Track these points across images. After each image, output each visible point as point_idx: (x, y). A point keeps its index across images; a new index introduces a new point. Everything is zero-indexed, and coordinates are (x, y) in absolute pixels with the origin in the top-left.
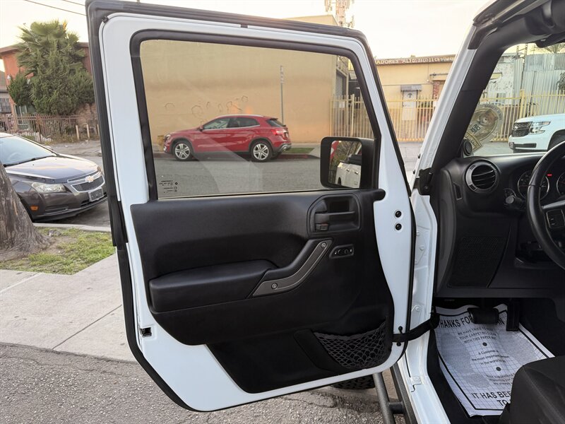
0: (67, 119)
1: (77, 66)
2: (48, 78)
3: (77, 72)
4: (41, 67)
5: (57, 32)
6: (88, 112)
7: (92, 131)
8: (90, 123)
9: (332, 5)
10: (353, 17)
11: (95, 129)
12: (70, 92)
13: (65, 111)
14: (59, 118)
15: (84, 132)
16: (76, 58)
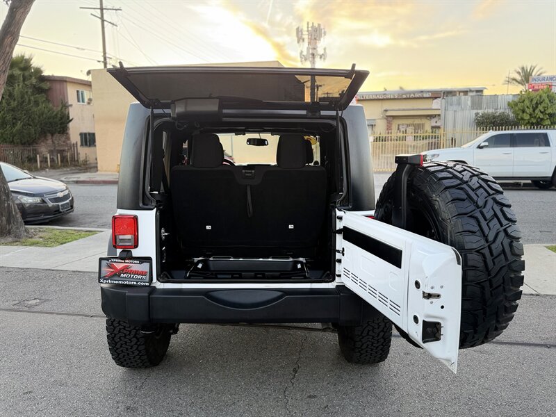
0: (28, 148)
1: (41, 98)
2: (13, 110)
3: (40, 104)
4: (7, 99)
5: (22, 65)
6: (50, 142)
7: (52, 160)
8: (51, 152)
9: (304, 37)
10: (325, 49)
11: (55, 158)
12: (34, 123)
13: (28, 141)
14: (21, 147)
15: (44, 160)
16: (39, 90)
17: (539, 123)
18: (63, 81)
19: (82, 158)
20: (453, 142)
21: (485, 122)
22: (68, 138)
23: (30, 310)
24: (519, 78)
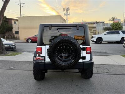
0: (3, 34)
3: (6, 24)
6: (8, 33)
7: (9, 37)
9: (65, 10)
15: (7, 37)
16: (6, 21)
17: (117, 29)
18: (11, 19)
19: (15, 37)
20: (99, 33)
21: (105, 29)
22: (12, 32)
23: (12, 69)
24: (112, 20)
